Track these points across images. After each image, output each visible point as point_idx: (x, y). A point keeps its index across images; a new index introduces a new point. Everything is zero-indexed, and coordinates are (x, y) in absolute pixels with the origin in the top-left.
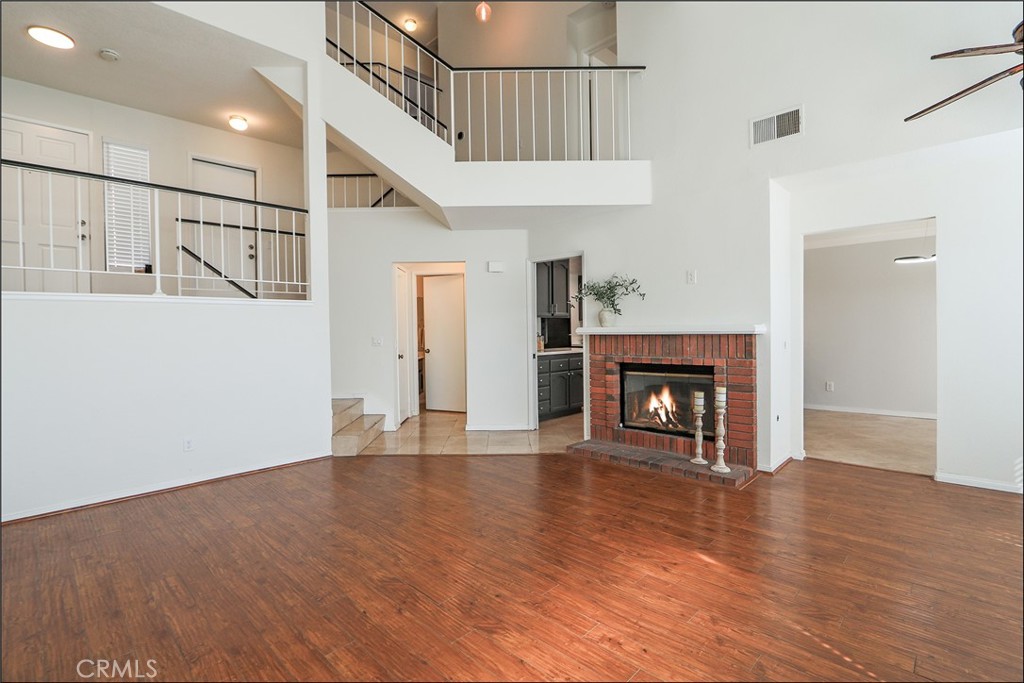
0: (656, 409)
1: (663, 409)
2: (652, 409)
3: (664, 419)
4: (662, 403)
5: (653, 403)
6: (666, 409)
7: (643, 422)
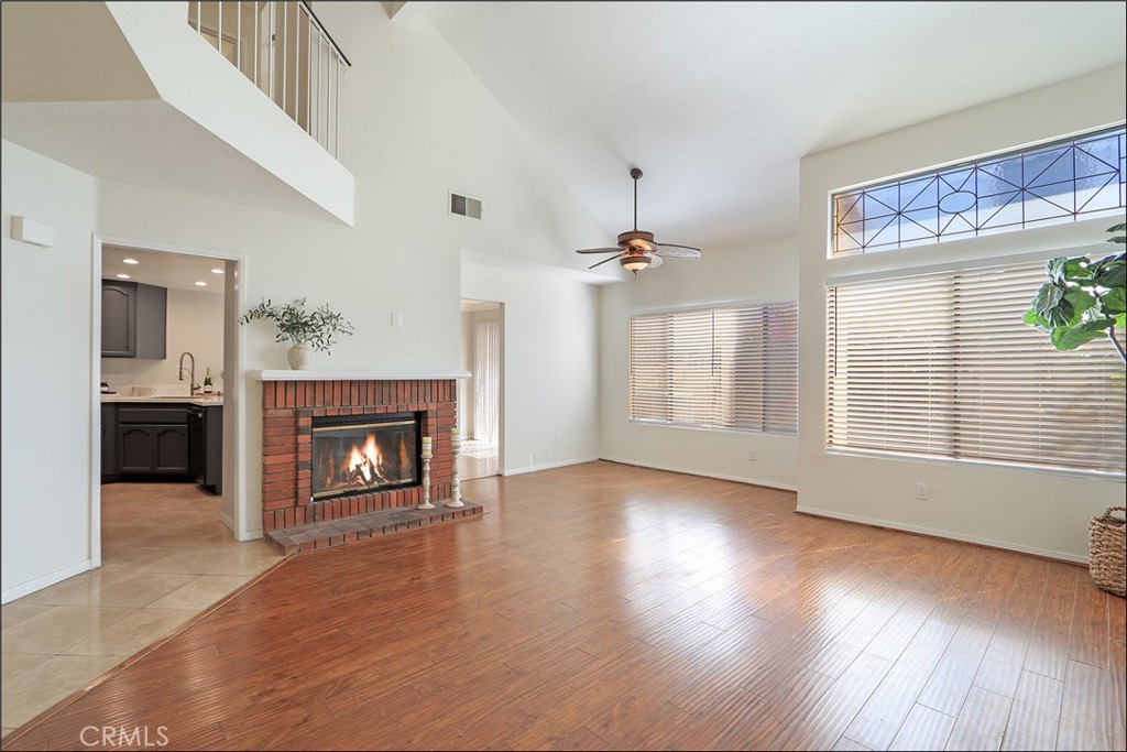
0: (358, 467)
1: (367, 465)
2: (352, 467)
3: (368, 477)
4: (365, 457)
5: (355, 459)
6: (371, 463)
7: (341, 488)
